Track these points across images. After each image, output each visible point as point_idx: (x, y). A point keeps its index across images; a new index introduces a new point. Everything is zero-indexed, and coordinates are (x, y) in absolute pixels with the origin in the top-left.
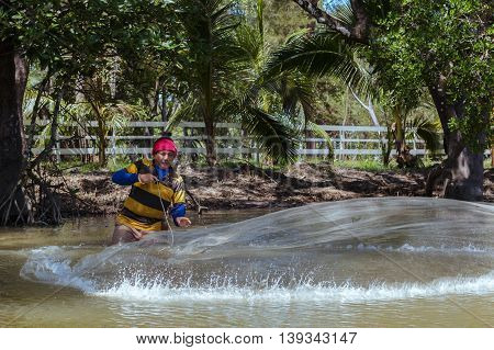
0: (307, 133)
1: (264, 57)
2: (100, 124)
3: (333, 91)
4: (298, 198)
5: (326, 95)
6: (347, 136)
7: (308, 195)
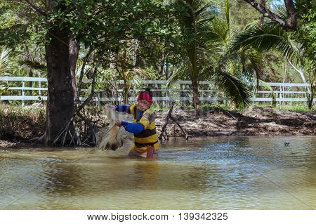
1: (230, 39)
2: (125, 81)
3: (276, 60)
5: (272, 63)
6: (286, 89)
7: (257, 128)
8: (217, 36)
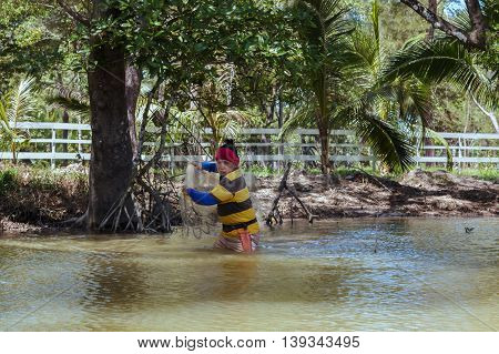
0: (426, 141)
1: (380, 63)
2: (214, 130)
4: (412, 207)
5: (446, 101)
6: (468, 143)
7: (422, 204)
8: (360, 58)
